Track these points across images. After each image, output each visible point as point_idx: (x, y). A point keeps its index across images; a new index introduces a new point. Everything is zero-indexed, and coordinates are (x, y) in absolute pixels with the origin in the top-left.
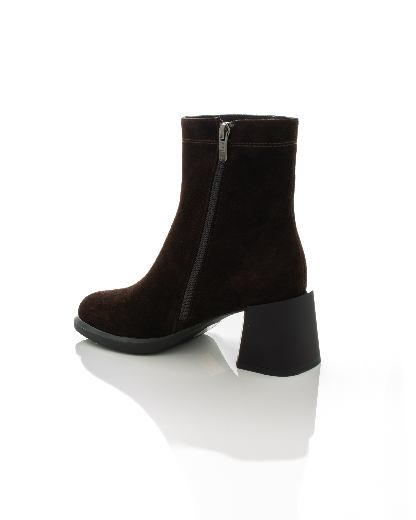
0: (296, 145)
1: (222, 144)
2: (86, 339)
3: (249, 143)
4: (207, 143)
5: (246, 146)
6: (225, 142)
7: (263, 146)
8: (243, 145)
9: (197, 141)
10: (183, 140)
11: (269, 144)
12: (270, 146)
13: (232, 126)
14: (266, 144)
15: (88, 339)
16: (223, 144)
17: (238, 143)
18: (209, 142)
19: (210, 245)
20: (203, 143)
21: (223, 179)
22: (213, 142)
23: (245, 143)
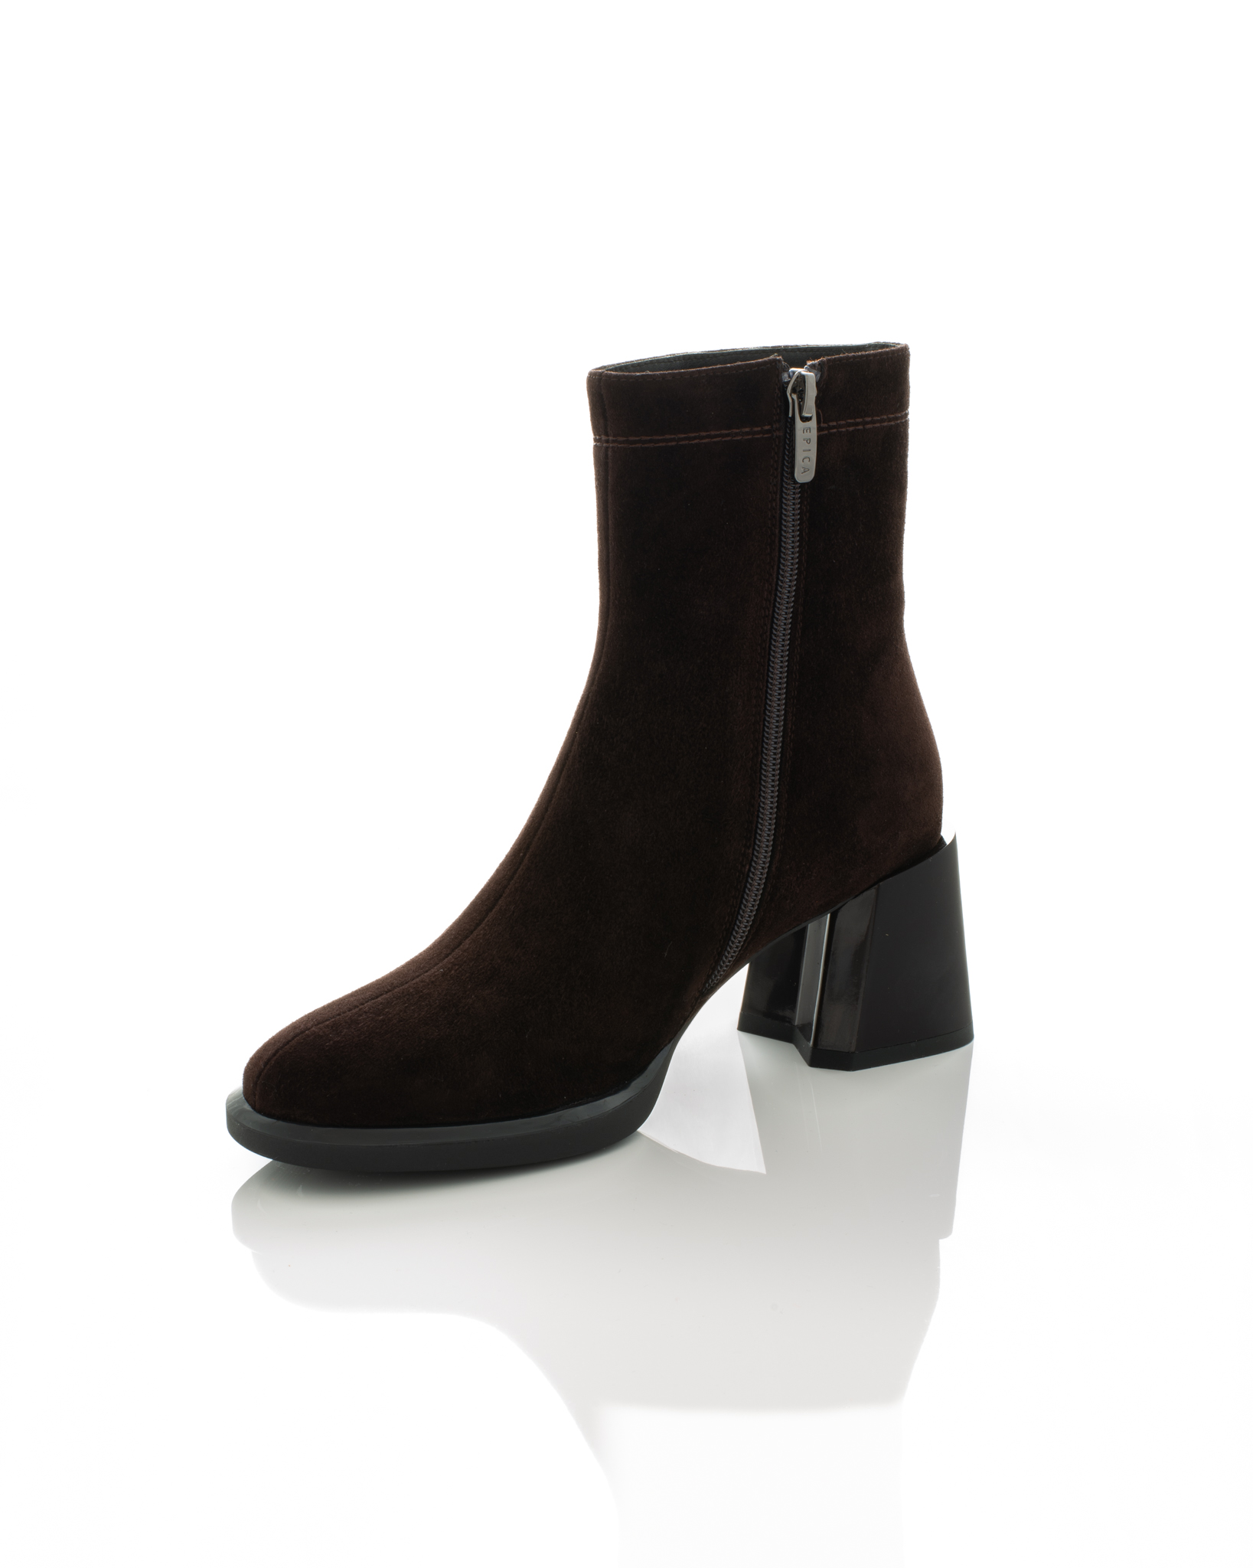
4: (741, 437)
5: (851, 429)
6: (813, 424)
7: (886, 424)
8: (843, 426)
9: (709, 436)
11: (888, 417)
12: (883, 424)
13: (819, 374)
14: (892, 416)
16: (807, 430)
17: (833, 423)
18: (748, 433)
20: (729, 438)
21: (804, 534)
22: (758, 433)
23: (849, 421)
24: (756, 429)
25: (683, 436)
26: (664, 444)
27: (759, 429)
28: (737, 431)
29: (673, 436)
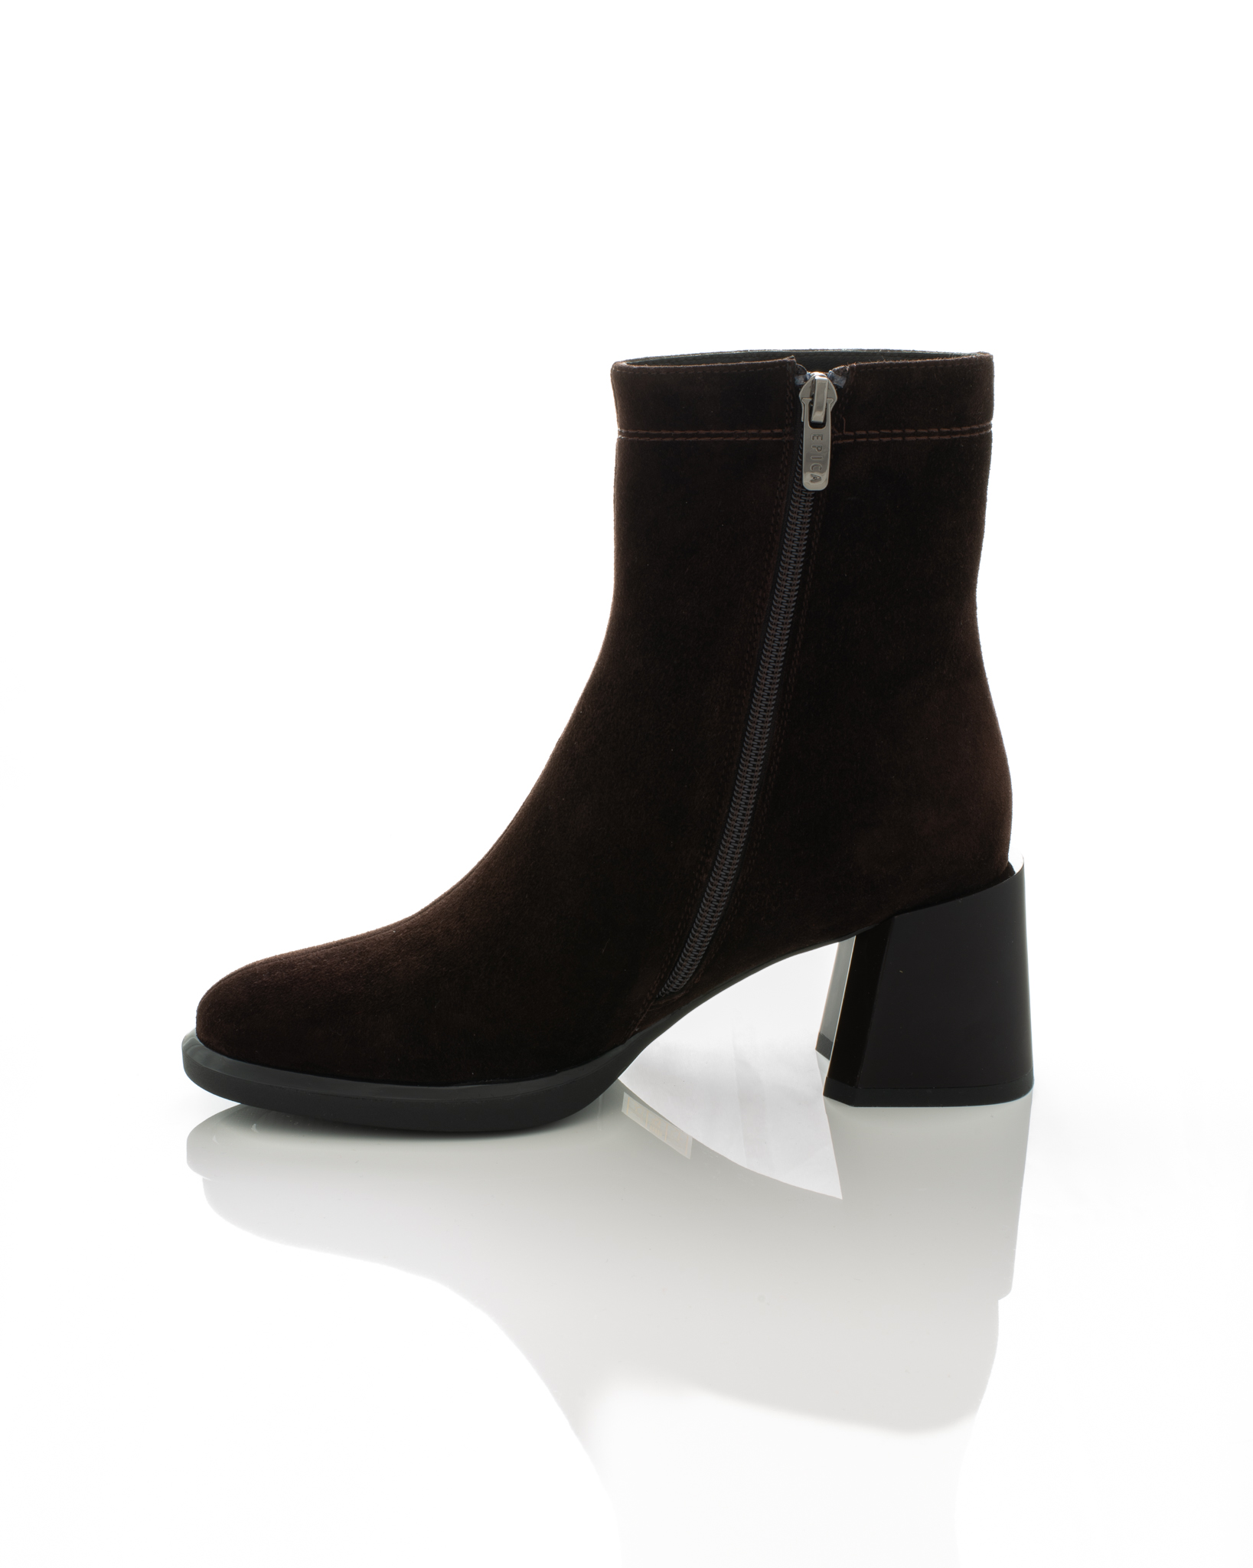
0: (991, 433)
1: (815, 438)
2: (231, 1104)
3: (895, 431)
4: (746, 439)
5: (885, 439)
6: (827, 430)
7: (936, 438)
8: (874, 436)
9: (708, 435)
10: (620, 433)
11: (954, 429)
12: (954, 437)
13: (842, 382)
14: (946, 430)
15: (238, 1104)
16: (820, 438)
17: (858, 433)
18: (754, 435)
19: (777, 747)
20: (732, 439)
21: (813, 543)
22: (767, 435)
23: (882, 431)
24: (764, 432)
25: (680, 432)
26: (660, 439)
27: (769, 431)
28: (742, 432)
29: (669, 432)
